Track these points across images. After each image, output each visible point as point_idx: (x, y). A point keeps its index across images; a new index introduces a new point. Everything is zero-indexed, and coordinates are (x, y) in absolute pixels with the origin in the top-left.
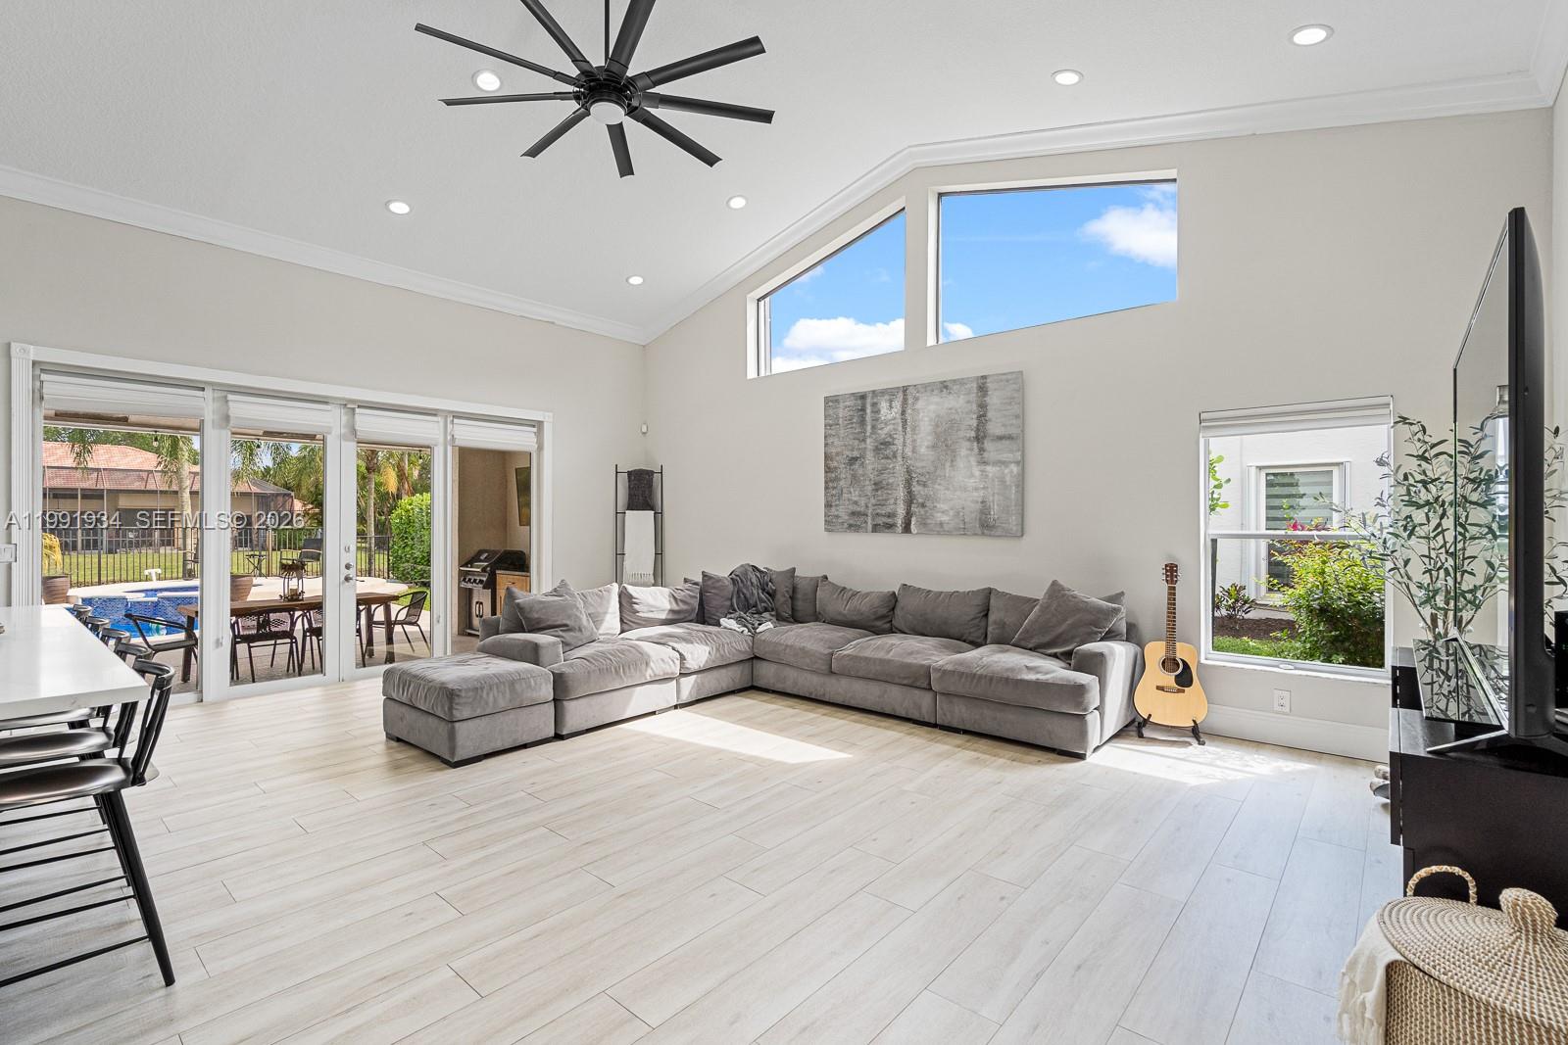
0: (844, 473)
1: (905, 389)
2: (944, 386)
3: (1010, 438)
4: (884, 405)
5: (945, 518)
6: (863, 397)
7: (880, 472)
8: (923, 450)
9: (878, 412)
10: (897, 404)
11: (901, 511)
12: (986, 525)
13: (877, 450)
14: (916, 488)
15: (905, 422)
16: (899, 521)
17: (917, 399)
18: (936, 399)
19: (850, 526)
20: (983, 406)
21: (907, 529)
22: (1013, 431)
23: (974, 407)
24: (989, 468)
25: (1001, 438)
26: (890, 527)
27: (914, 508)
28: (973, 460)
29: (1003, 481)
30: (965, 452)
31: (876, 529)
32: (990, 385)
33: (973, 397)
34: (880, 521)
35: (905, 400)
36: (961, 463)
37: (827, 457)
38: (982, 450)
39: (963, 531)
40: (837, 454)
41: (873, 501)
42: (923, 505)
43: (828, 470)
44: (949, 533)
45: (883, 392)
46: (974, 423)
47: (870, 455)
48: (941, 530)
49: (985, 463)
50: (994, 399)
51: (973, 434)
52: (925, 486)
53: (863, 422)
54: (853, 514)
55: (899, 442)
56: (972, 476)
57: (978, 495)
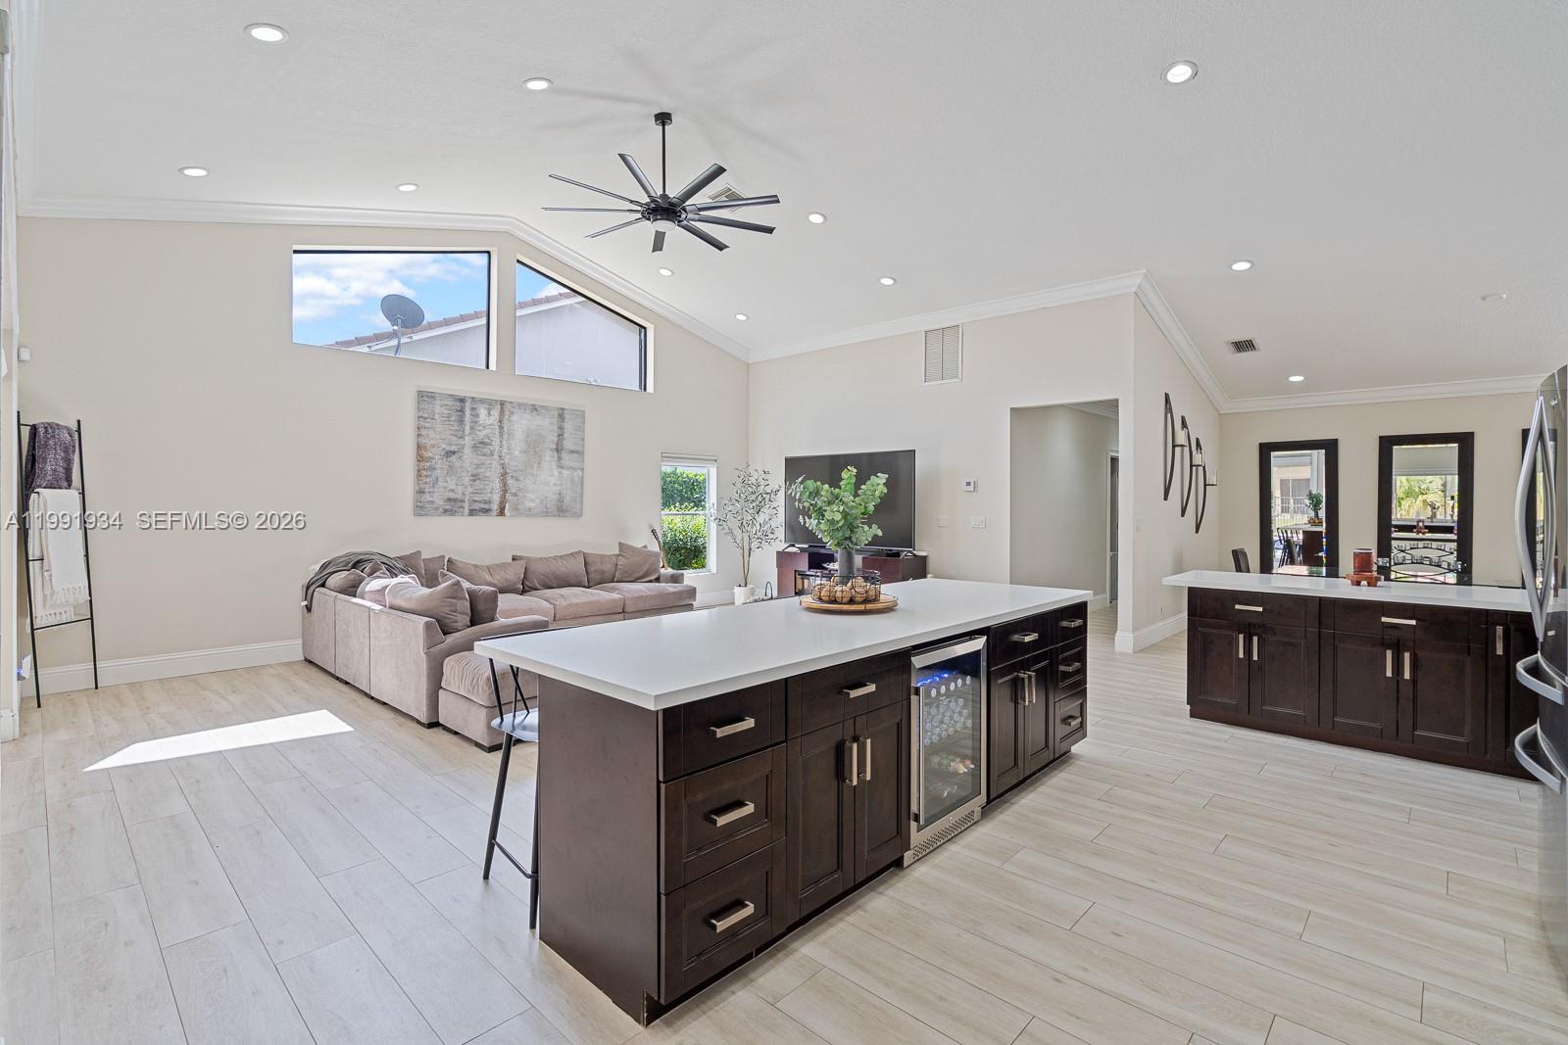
0: (440, 464)
1: (502, 403)
2: (534, 408)
3: (578, 452)
4: (482, 412)
5: (532, 505)
6: (462, 400)
7: (478, 466)
8: (517, 453)
9: (477, 416)
10: (496, 413)
11: (496, 498)
12: (562, 509)
13: (474, 447)
14: (510, 482)
15: (501, 428)
16: (495, 507)
17: (512, 413)
18: (527, 416)
19: (446, 511)
20: (561, 428)
21: (502, 513)
22: (579, 448)
23: (556, 428)
24: (564, 471)
25: (572, 452)
26: (486, 511)
27: (508, 496)
28: (554, 465)
29: (572, 480)
30: (549, 458)
31: (472, 513)
32: (567, 416)
33: (555, 420)
34: (477, 506)
35: (502, 412)
36: (545, 465)
37: (419, 447)
38: (560, 458)
39: (546, 513)
40: (433, 446)
41: (470, 489)
42: (515, 495)
43: (420, 459)
44: (535, 515)
45: (482, 401)
46: (556, 439)
47: (467, 451)
48: (530, 513)
49: (562, 467)
50: (568, 426)
51: (554, 446)
52: (517, 480)
53: (461, 421)
54: (449, 500)
55: (496, 443)
56: (552, 476)
57: (555, 489)
